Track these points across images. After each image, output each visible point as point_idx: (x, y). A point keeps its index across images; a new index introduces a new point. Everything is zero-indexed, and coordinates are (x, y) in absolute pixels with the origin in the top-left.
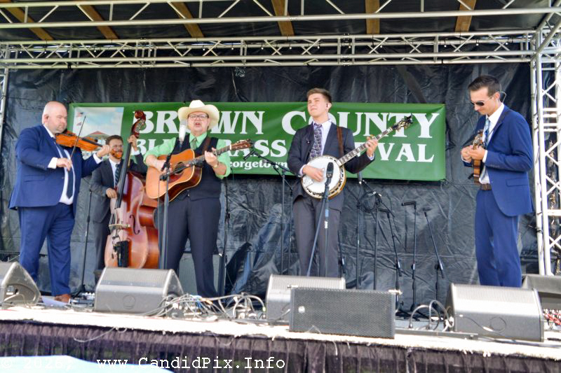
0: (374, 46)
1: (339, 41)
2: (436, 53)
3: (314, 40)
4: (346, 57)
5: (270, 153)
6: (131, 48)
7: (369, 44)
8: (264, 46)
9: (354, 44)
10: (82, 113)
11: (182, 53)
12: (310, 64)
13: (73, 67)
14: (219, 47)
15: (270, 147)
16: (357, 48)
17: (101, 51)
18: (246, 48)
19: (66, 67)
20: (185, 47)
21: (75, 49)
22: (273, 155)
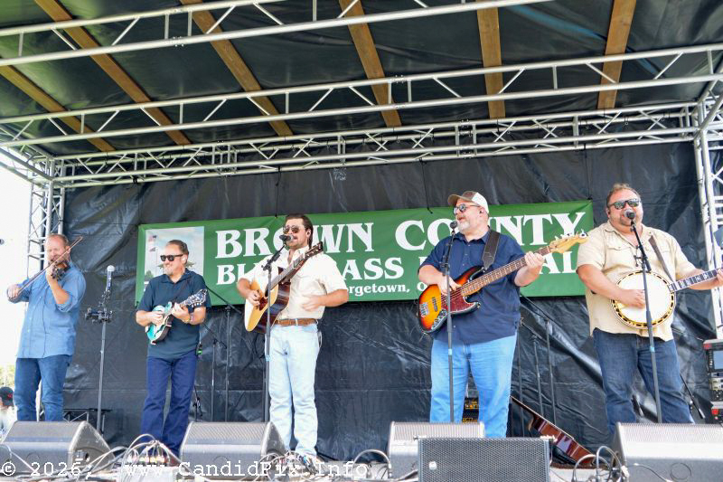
0: (499, 133)
1: (457, 129)
2: (576, 136)
3: (427, 130)
4: (466, 147)
5: (384, 275)
6: (206, 153)
7: (494, 131)
8: (365, 140)
9: (475, 132)
10: (155, 237)
11: (268, 156)
12: (424, 159)
13: (139, 180)
14: (311, 145)
15: (383, 266)
16: (478, 136)
17: (172, 159)
18: (344, 144)
19: (131, 181)
20: (270, 148)
21: (141, 159)
22: (387, 276)
